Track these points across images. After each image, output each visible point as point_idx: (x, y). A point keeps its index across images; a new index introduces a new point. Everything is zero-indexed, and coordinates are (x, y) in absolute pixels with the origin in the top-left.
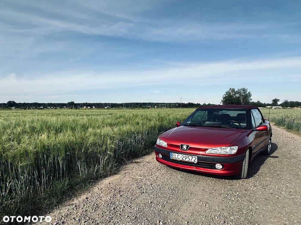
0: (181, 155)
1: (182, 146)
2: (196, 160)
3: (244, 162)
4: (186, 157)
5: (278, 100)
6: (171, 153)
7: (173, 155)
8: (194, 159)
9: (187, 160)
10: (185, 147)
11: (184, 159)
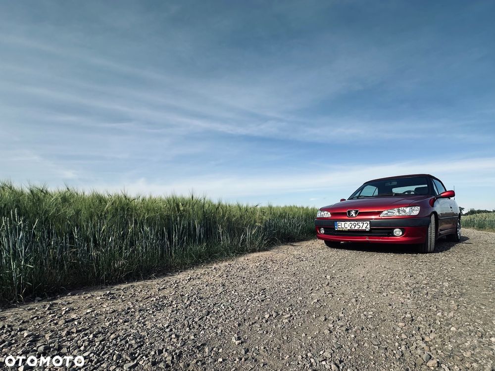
0: (348, 223)
1: (349, 212)
2: (368, 226)
3: (429, 229)
4: (355, 225)
5: (463, 209)
6: (335, 223)
7: (339, 224)
8: (365, 226)
9: (356, 228)
10: (353, 213)
11: (353, 227)
